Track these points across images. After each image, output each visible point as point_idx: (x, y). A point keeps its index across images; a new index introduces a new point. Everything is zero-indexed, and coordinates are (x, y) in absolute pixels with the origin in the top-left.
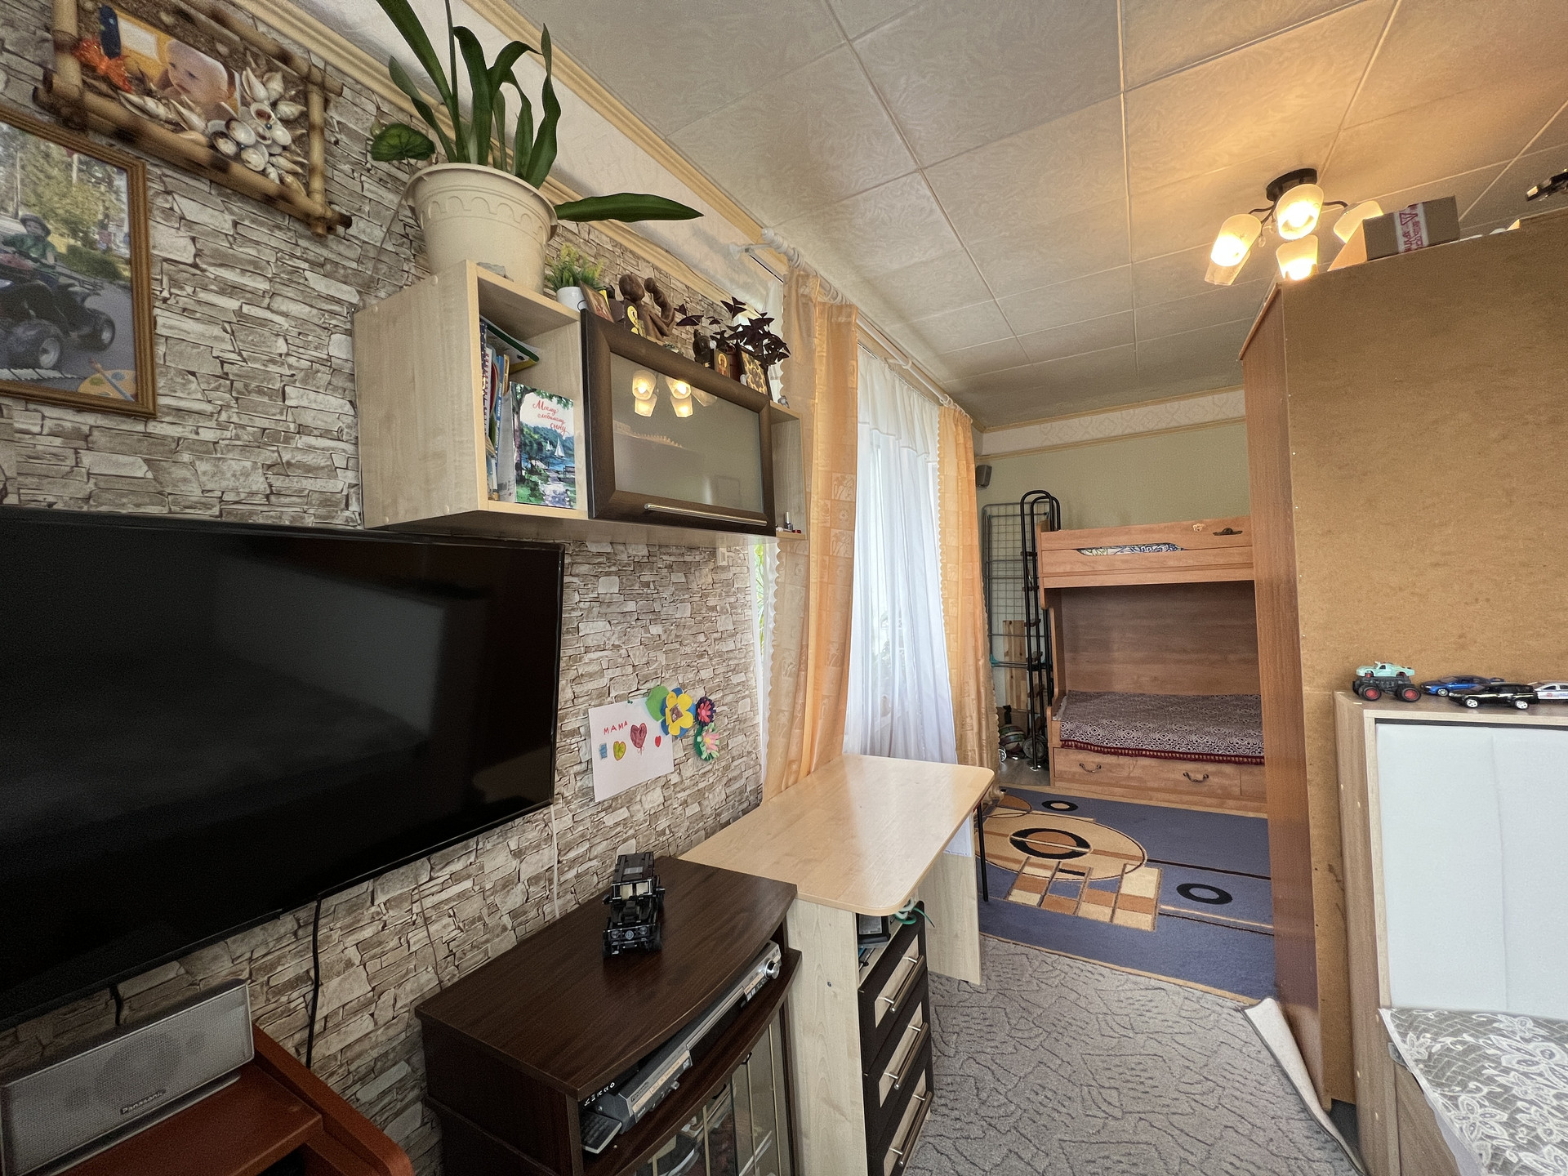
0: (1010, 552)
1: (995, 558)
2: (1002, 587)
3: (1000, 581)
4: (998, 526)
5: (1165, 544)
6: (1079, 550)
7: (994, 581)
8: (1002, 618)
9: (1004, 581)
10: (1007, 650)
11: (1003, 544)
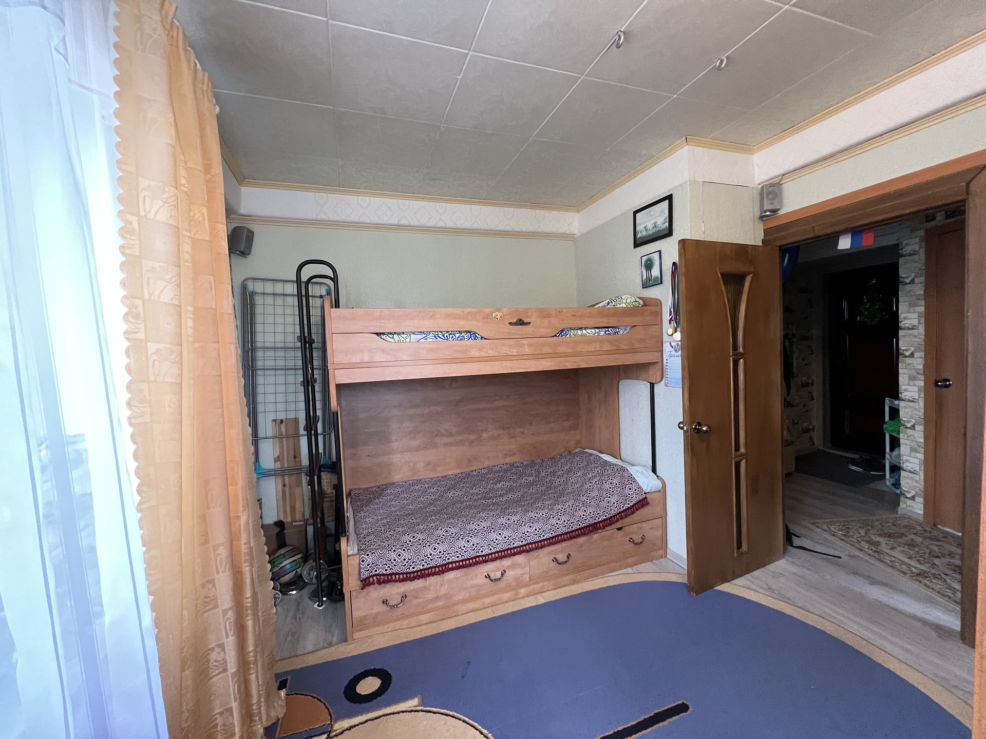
0: (280, 338)
1: (259, 345)
2: (271, 380)
3: (267, 372)
4: (263, 308)
5: (467, 332)
6: (377, 334)
7: (259, 372)
8: (272, 416)
9: (273, 372)
10: (277, 453)
11: (270, 328)
